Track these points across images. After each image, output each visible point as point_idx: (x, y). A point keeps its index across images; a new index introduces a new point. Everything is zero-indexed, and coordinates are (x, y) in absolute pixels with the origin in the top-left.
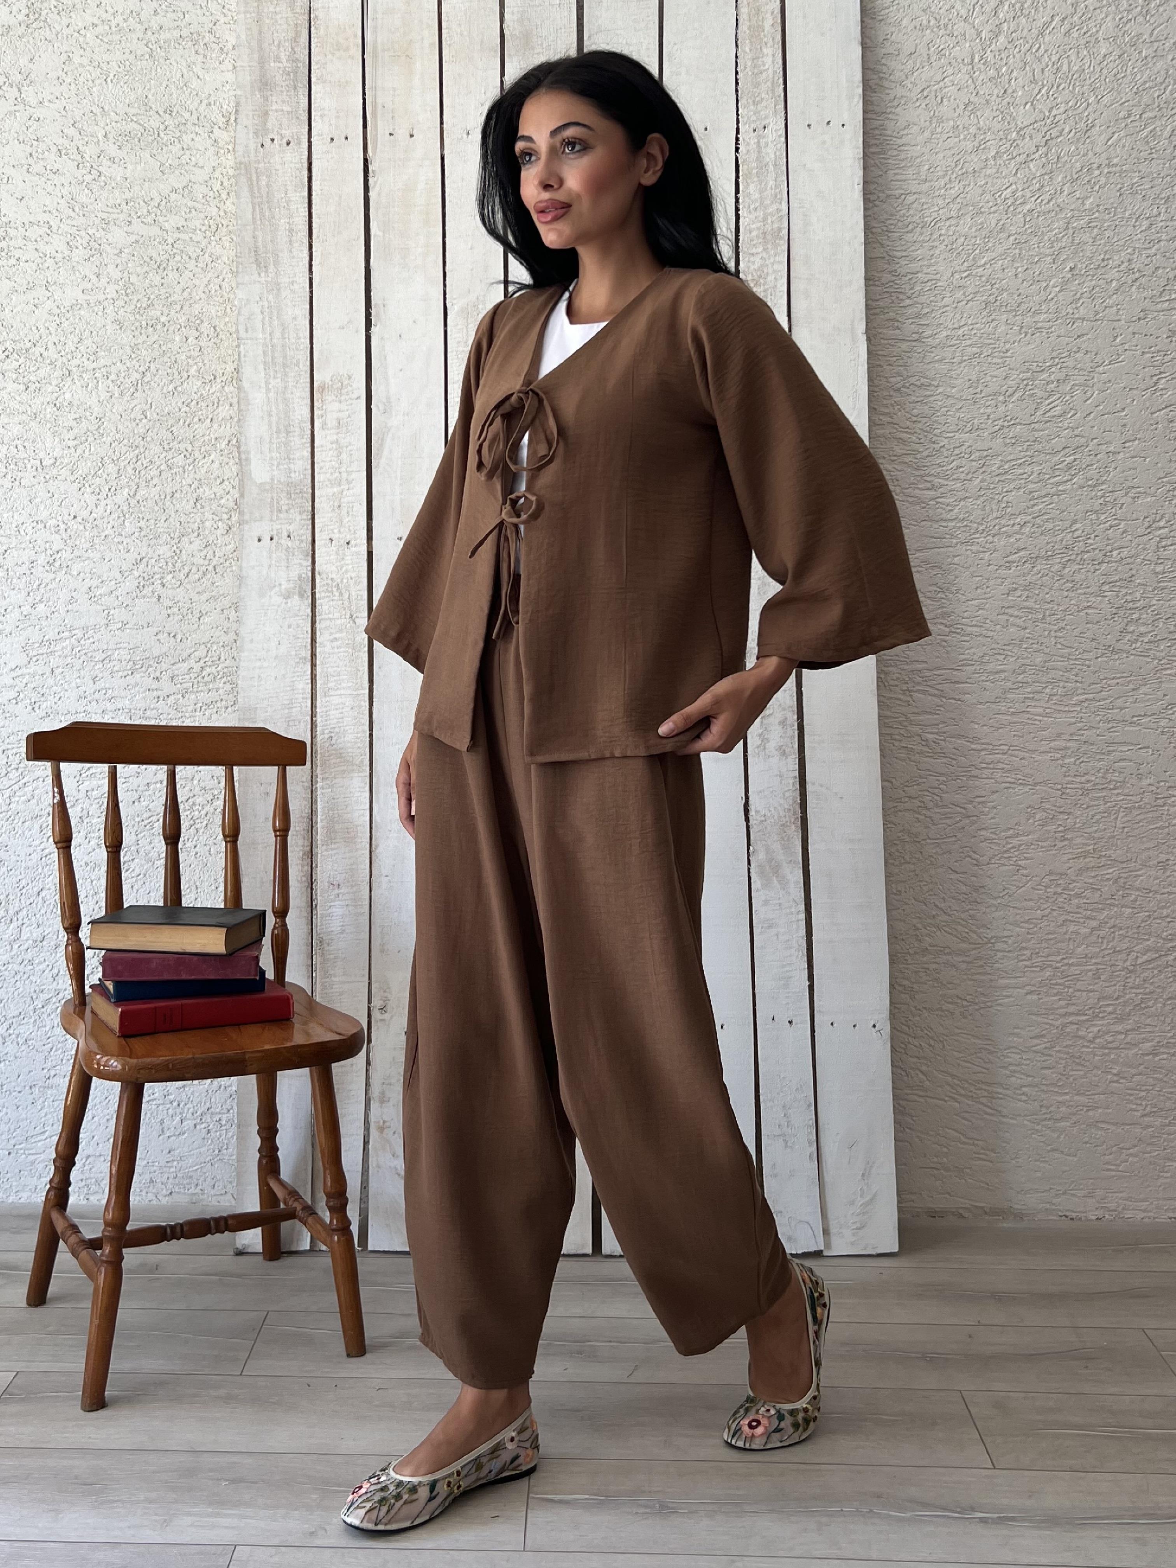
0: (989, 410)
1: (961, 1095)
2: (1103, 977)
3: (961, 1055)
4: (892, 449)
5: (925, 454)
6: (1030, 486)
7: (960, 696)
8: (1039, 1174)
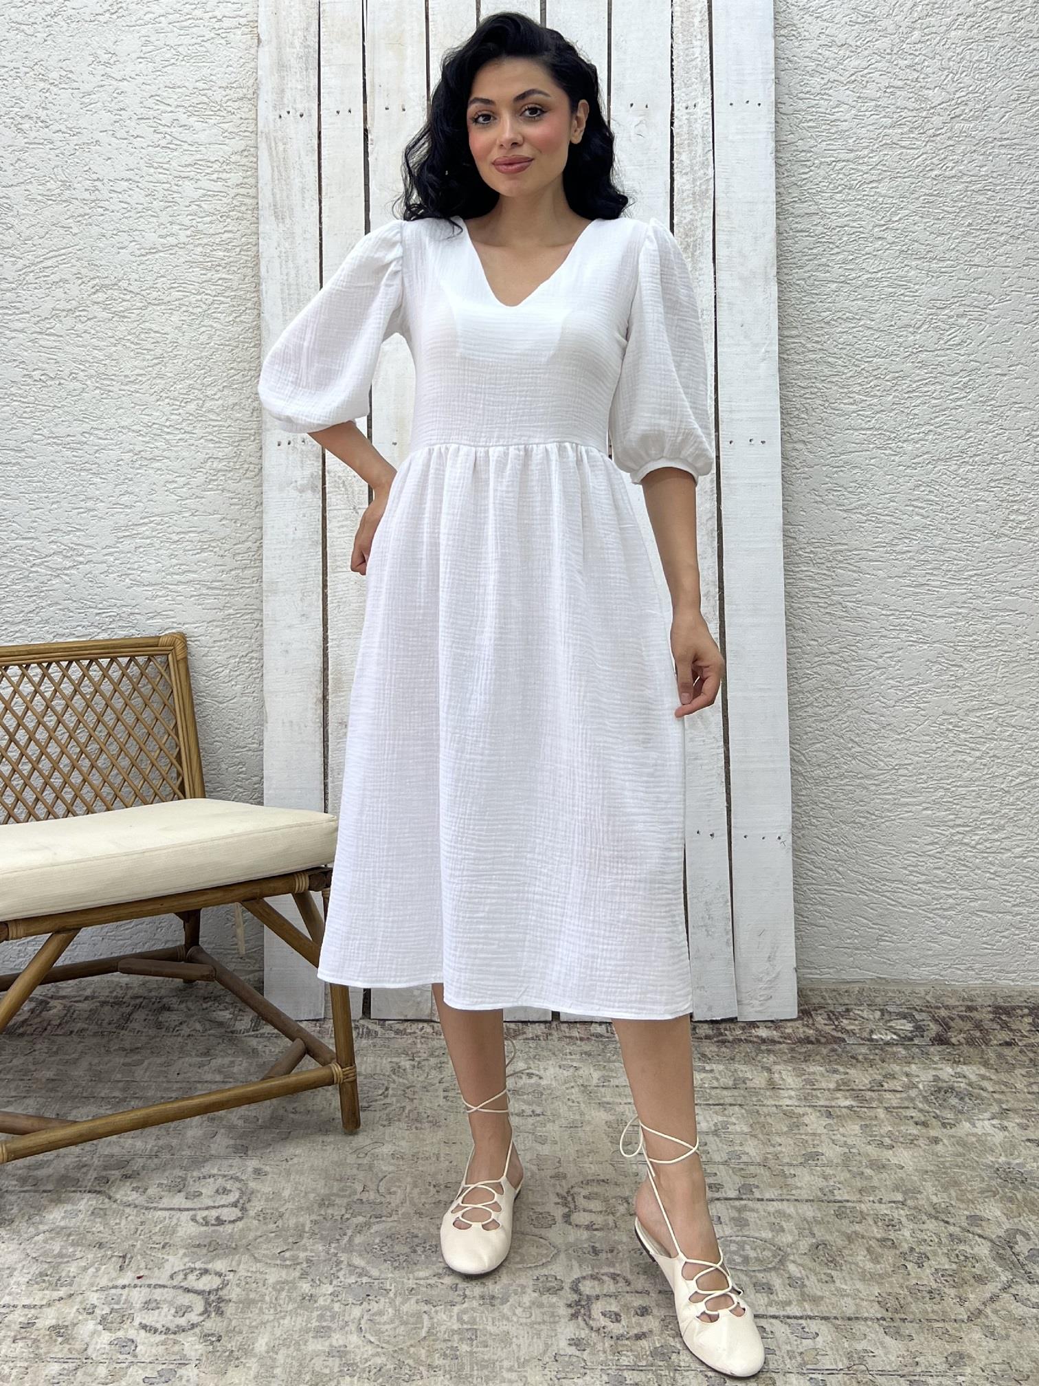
0: (900, 340)
1: (869, 890)
2: (984, 797)
3: (868, 858)
4: (822, 371)
5: (848, 375)
6: (934, 401)
7: (874, 572)
8: (930, 952)
